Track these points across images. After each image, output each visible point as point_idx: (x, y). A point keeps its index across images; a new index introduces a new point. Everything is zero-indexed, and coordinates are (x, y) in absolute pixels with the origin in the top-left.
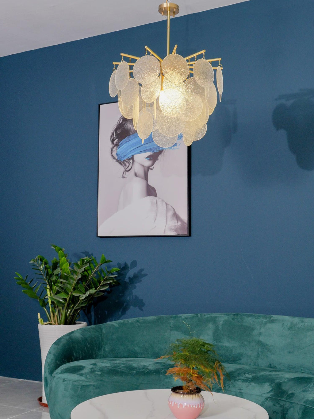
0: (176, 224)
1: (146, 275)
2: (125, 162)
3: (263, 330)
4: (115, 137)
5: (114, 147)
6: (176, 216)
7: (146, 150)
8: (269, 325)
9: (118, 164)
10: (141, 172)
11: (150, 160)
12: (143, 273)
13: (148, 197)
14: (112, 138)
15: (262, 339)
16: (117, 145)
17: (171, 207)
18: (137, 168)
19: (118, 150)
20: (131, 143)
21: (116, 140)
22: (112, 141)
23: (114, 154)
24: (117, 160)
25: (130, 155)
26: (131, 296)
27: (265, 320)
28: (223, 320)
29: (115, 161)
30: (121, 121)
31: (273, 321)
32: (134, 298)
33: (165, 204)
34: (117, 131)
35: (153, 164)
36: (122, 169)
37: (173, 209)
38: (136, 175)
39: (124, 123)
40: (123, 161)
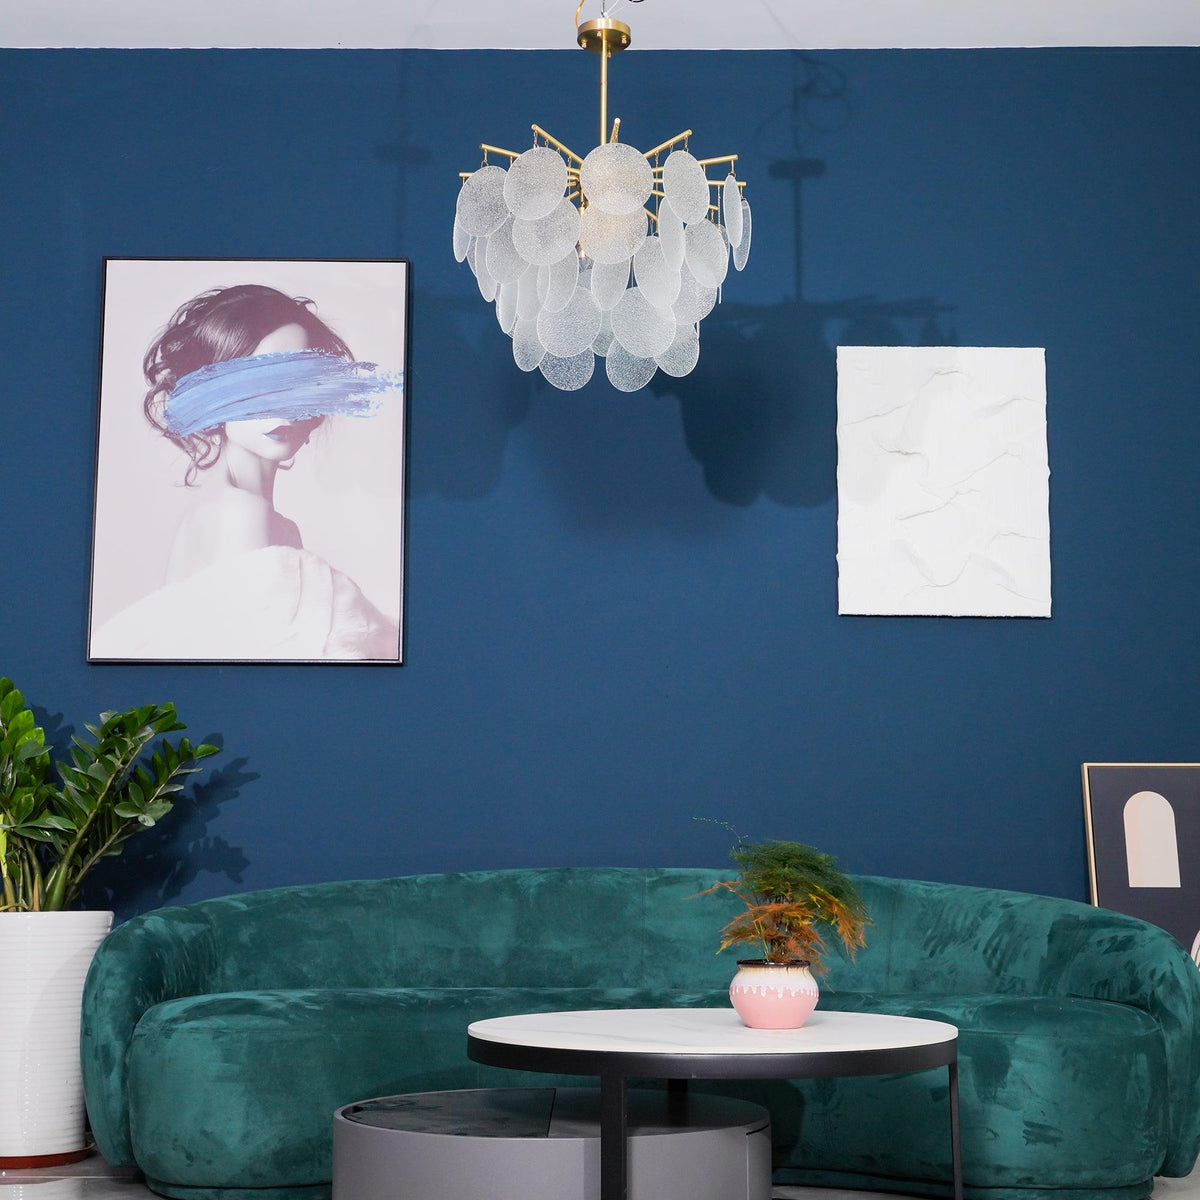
0: (362, 630)
1: (253, 776)
2: (195, 441)
3: (648, 903)
4: (160, 363)
5: (156, 392)
6: (363, 607)
7: (269, 411)
8: (663, 890)
9: (168, 443)
10: (248, 471)
11: (281, 440)
12: (243, 770)
13: (273, 549)
14: (150, 365)
15: (650, 924)
16: (167, 386)
17: (346, 580)
19: (171, 403)
20: (215, 385)
21: (165, 373)
22: (151, 374)
23: (158, 412)
24: (167, 433)
25: (212, 422)
26: (202, 841)
27: (648, 880)
28: (535, 883)
29: (158, 433)
30: (183, 318)
31: (671, 881)
32: (211, 844)
33: (329, 571)
34: (169, 346)
35: (291, 454)
36: (184, 460)
37: (355, 585)
38: (232, 482)
39: (192, 323)
40: (185, 435)
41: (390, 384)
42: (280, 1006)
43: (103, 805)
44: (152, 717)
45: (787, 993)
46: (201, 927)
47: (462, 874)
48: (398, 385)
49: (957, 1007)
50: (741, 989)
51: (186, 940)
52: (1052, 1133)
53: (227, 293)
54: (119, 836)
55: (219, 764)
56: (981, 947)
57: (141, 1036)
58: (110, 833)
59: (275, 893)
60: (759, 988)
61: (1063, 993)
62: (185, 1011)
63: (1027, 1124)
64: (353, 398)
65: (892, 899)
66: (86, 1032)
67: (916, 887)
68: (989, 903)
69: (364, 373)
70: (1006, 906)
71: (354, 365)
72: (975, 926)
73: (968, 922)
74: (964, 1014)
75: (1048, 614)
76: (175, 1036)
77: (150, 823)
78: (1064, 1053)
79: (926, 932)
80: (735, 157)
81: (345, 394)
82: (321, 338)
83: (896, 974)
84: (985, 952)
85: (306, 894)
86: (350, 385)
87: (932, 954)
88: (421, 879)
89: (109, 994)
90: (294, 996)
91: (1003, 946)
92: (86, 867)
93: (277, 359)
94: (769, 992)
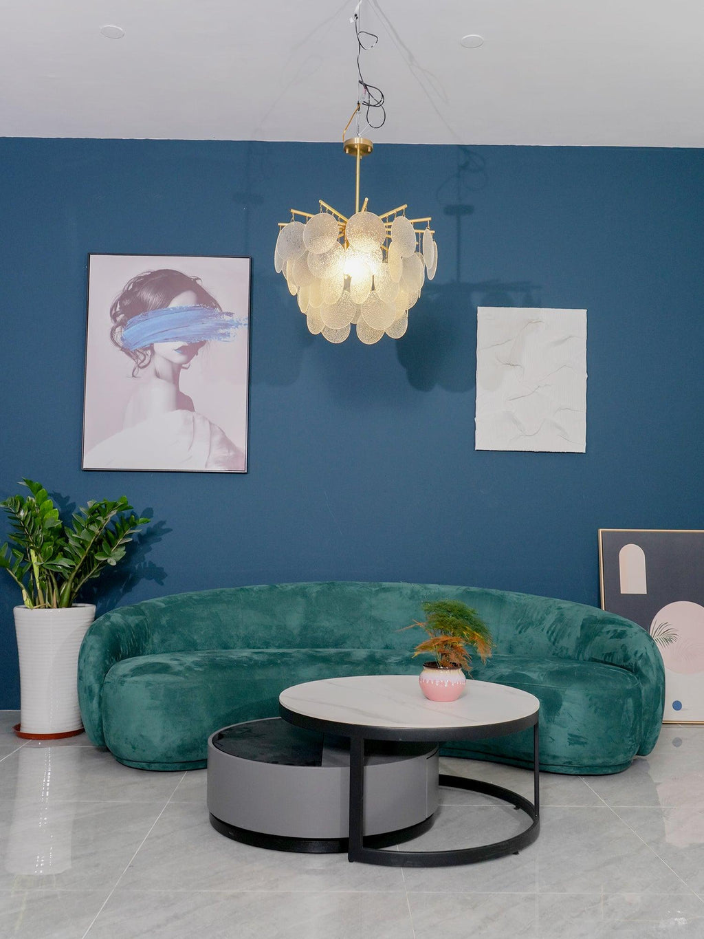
0: (226, 455)
1: (169, 530)
2: (138, 353)
3: (374, 602)
4: (119, 311)
5: (117, 327)
6: (226, 443)
7: (177, 338)
8: (382, 595)
10: (165, 369)
11: (183, 353)
12: (164, 527)
13: (179, 411)
14: (113, 312)
15: (374, 613)
16: (123, 324)
17: (217, 429)
18: (159, 363)
19: (125, 333)
20: (148, 323)
21: (121, 316)
22: (114, 317)
23: (118, 338)
24: (123, 349)
25: (146, 343)
26: (142, 563)
27: (373, 589)
28: (315, 591)
29: (118, 349)
30: (131, 287)
31: (385, 590)
32: (147, 566)
33: (208, 424)
34: (124, 302)
35: (188, 361)
36: (131, 363)
37: (222, 431)
38: (158, 375)
39: (136, 290)
40: (133, 350)
41: (241, 324)
42: (181, 668)
43: (89, 553)
44: (115, 506)
45: (450, 683)
46: (142, 617)
47: (277, 586)
48: (245, 325)
49: (535, 672)
50: (425, 681)
51: (133, 626)
52: (583, 740)
53: (154, 274)
54: (98, 568)
55: (153, 522)
56: (545, 631)
57: (108, 682)
58: (93, 566)
59: (180, 596)
60: (435, 681)
61: (587, 656)
62: (131, 670)
63: (569, 734)
64: (221, 331)
65: (501, 601)
66: (80, 678)
67: (512, 596)
68: (550, 607)
69: (227, 318)
70: (559, 608)
71: (222, 313)
72: (543, 619)
73: (539, 617)
74: (538, 677)
75: (584, 451)
76: (125, 684)
77: (114, 563)
78: (590, 699)
79: (517, 621)
80: (429, 219)
81: (217, 329)
82: (205, 299)
83: (501, 642)
84: (548, 632)
85: (195, 597)
86: (220, 324)
87: (520, 632)
88: (256, 588)
89: (92, 659)
90: (189, 659)
91: (557, 630)
92: (81, 584)
93: (180, 310)
94: (440, 683)
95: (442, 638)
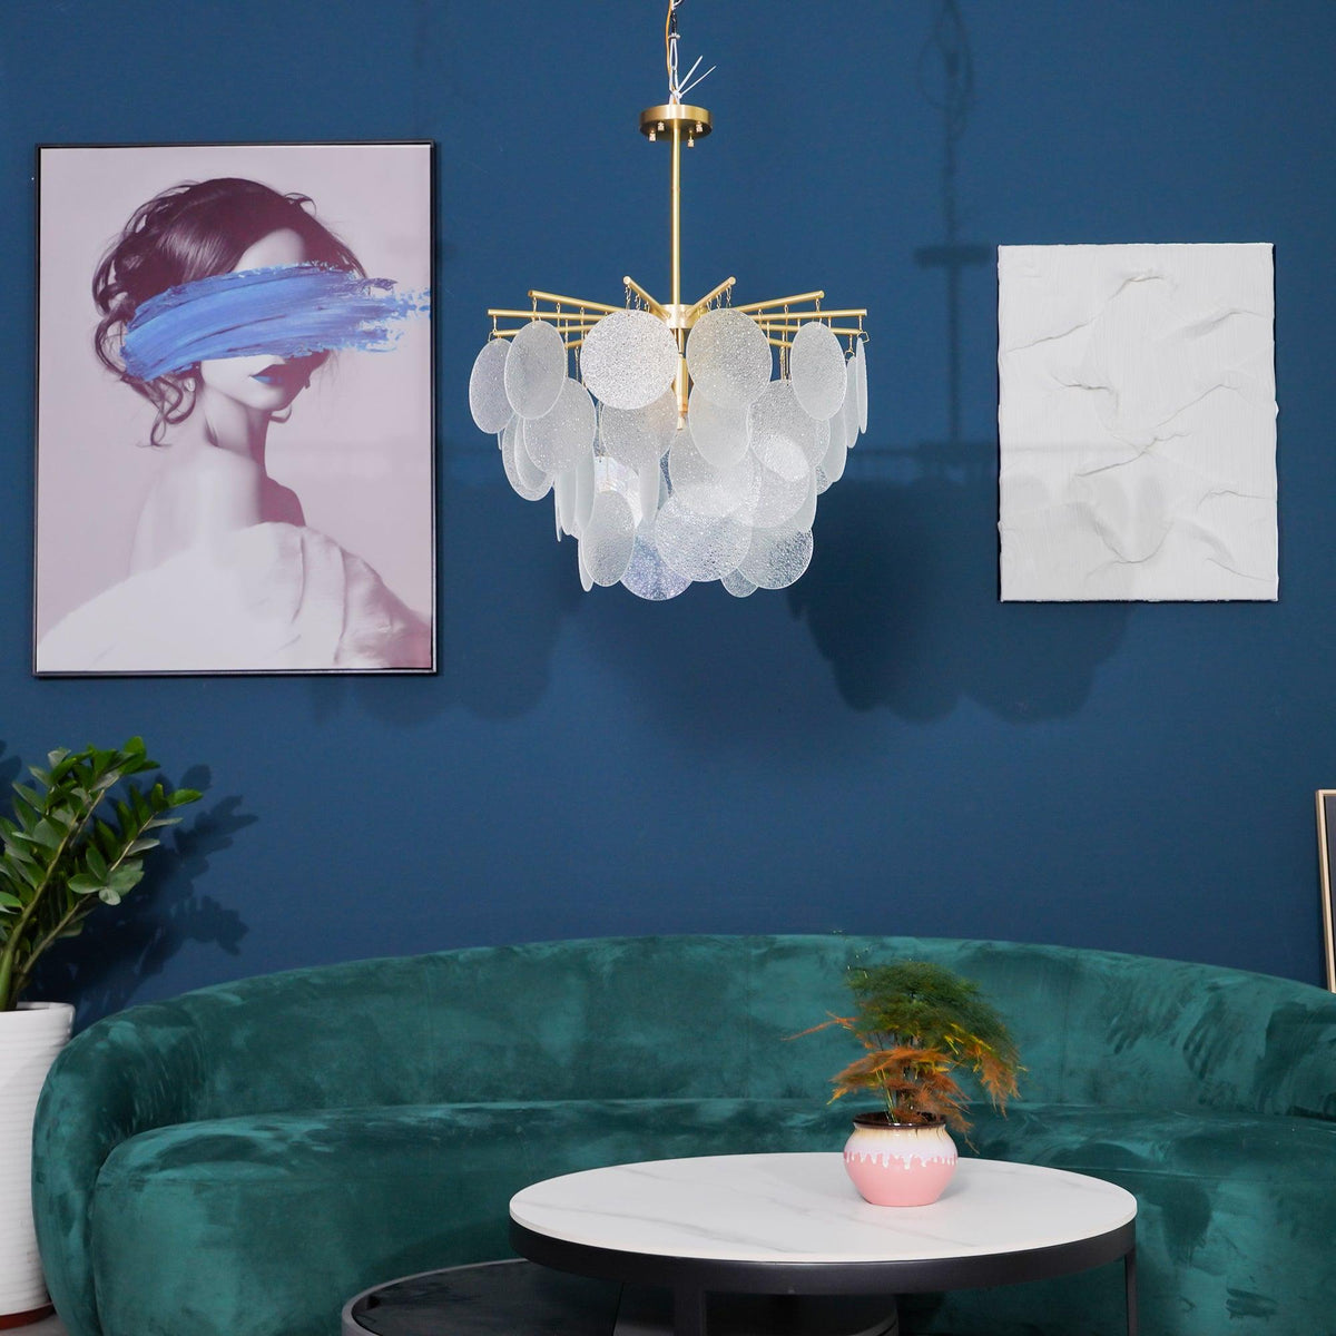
0: (384, 630)
1: (251, 819)
2: (162, 386)
3: (755, 983)
4: (113, 285)
5: (110, 323)
6: (384, 600)
7: (258, 345)
8: (777, 966)
9: (127, 390)
10: (230, 424)
11: (273, 384)
12: (236, 812)
13: (267, 525)
14: (101, 287)
15: (756, 1010)
16: (124, 315)
17: (362, 566)
18: (215, 411)
19: (130, 337)
20: (185, 313)
21: (121, 297)
22: (102, 298)
23: (113, 350)
24: (126, 377)
25: (183, 361)
26: (187, 903)
27: (755, 952)
28: (609, 958)
29: (114, 377)
30: (142, 224)
31: (785, 953)
32: (199, 907)
33: (339, 554)
34: (126, 262)
35: (286, 401)
36: (148, 411)
37: (373, 572)
38: (212, 439)
39: (154, 231)
40: (150, 379)
41: (413, 308)
42: (279, 1148)
43: (55, 876)
44: (114, 762)
45: (915, 1162)
46: (184, 1030)
47: (516, 949)
48: (423, 308)
49: (1144, 1140)
50: (858, 1157)
51: (163, 1050)
52: (1264, 1305)
53: (197, 190)
54: (77, 913)
55: (208, 801)
56: (1181, 1042)
57: (106, 1185)
58: (65, 909)
59: (279, 979)
60: (880, 1157)
61: (1283, 1105)
62: (161, 1155)
63: (1233, 1292)
64: (366, 326)
65: (1068, 975)
66: (38, 1178)
67: (1098, 961)
68: (1192, 984)
69: (379, 293)
70: (1214, 988)
71: (366, 282)
72: (1171, 1018)
73: (1164, 1010)
74: (1153, 1152)
75: (1274, 596)
76: (147, 1189)
77: (114, 900)
78: (1280, 1203)
79: (1109, 1020)
81: (356, 321)
82: (322, 248)
83: (1071, 1074)
84: (1186, 1048)
85: (316, 980)
86: (363, 310)
87: (1118, 1049)
88: (464, 954)
89: (65, 1131)
90: (300, 1128)
91: (1208, 1043)
92: (37, 953)
93: (265, 277)
94: (892, 1159)
95: (897, 1052)
